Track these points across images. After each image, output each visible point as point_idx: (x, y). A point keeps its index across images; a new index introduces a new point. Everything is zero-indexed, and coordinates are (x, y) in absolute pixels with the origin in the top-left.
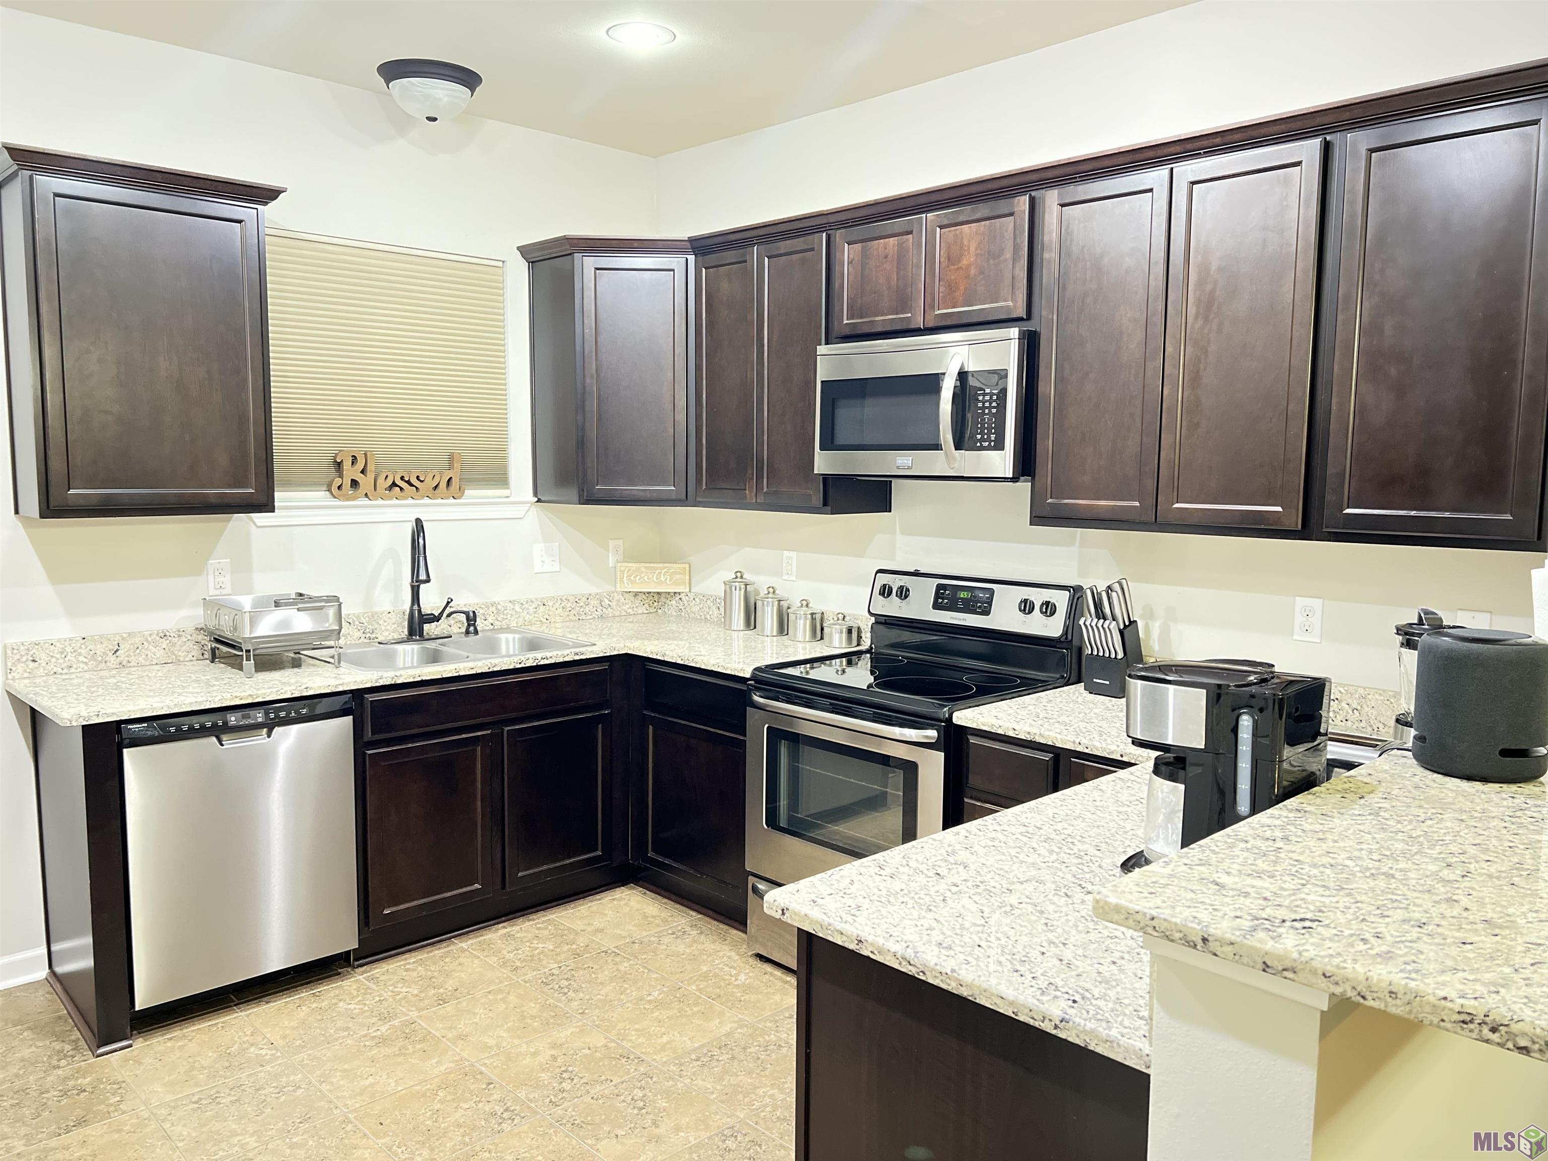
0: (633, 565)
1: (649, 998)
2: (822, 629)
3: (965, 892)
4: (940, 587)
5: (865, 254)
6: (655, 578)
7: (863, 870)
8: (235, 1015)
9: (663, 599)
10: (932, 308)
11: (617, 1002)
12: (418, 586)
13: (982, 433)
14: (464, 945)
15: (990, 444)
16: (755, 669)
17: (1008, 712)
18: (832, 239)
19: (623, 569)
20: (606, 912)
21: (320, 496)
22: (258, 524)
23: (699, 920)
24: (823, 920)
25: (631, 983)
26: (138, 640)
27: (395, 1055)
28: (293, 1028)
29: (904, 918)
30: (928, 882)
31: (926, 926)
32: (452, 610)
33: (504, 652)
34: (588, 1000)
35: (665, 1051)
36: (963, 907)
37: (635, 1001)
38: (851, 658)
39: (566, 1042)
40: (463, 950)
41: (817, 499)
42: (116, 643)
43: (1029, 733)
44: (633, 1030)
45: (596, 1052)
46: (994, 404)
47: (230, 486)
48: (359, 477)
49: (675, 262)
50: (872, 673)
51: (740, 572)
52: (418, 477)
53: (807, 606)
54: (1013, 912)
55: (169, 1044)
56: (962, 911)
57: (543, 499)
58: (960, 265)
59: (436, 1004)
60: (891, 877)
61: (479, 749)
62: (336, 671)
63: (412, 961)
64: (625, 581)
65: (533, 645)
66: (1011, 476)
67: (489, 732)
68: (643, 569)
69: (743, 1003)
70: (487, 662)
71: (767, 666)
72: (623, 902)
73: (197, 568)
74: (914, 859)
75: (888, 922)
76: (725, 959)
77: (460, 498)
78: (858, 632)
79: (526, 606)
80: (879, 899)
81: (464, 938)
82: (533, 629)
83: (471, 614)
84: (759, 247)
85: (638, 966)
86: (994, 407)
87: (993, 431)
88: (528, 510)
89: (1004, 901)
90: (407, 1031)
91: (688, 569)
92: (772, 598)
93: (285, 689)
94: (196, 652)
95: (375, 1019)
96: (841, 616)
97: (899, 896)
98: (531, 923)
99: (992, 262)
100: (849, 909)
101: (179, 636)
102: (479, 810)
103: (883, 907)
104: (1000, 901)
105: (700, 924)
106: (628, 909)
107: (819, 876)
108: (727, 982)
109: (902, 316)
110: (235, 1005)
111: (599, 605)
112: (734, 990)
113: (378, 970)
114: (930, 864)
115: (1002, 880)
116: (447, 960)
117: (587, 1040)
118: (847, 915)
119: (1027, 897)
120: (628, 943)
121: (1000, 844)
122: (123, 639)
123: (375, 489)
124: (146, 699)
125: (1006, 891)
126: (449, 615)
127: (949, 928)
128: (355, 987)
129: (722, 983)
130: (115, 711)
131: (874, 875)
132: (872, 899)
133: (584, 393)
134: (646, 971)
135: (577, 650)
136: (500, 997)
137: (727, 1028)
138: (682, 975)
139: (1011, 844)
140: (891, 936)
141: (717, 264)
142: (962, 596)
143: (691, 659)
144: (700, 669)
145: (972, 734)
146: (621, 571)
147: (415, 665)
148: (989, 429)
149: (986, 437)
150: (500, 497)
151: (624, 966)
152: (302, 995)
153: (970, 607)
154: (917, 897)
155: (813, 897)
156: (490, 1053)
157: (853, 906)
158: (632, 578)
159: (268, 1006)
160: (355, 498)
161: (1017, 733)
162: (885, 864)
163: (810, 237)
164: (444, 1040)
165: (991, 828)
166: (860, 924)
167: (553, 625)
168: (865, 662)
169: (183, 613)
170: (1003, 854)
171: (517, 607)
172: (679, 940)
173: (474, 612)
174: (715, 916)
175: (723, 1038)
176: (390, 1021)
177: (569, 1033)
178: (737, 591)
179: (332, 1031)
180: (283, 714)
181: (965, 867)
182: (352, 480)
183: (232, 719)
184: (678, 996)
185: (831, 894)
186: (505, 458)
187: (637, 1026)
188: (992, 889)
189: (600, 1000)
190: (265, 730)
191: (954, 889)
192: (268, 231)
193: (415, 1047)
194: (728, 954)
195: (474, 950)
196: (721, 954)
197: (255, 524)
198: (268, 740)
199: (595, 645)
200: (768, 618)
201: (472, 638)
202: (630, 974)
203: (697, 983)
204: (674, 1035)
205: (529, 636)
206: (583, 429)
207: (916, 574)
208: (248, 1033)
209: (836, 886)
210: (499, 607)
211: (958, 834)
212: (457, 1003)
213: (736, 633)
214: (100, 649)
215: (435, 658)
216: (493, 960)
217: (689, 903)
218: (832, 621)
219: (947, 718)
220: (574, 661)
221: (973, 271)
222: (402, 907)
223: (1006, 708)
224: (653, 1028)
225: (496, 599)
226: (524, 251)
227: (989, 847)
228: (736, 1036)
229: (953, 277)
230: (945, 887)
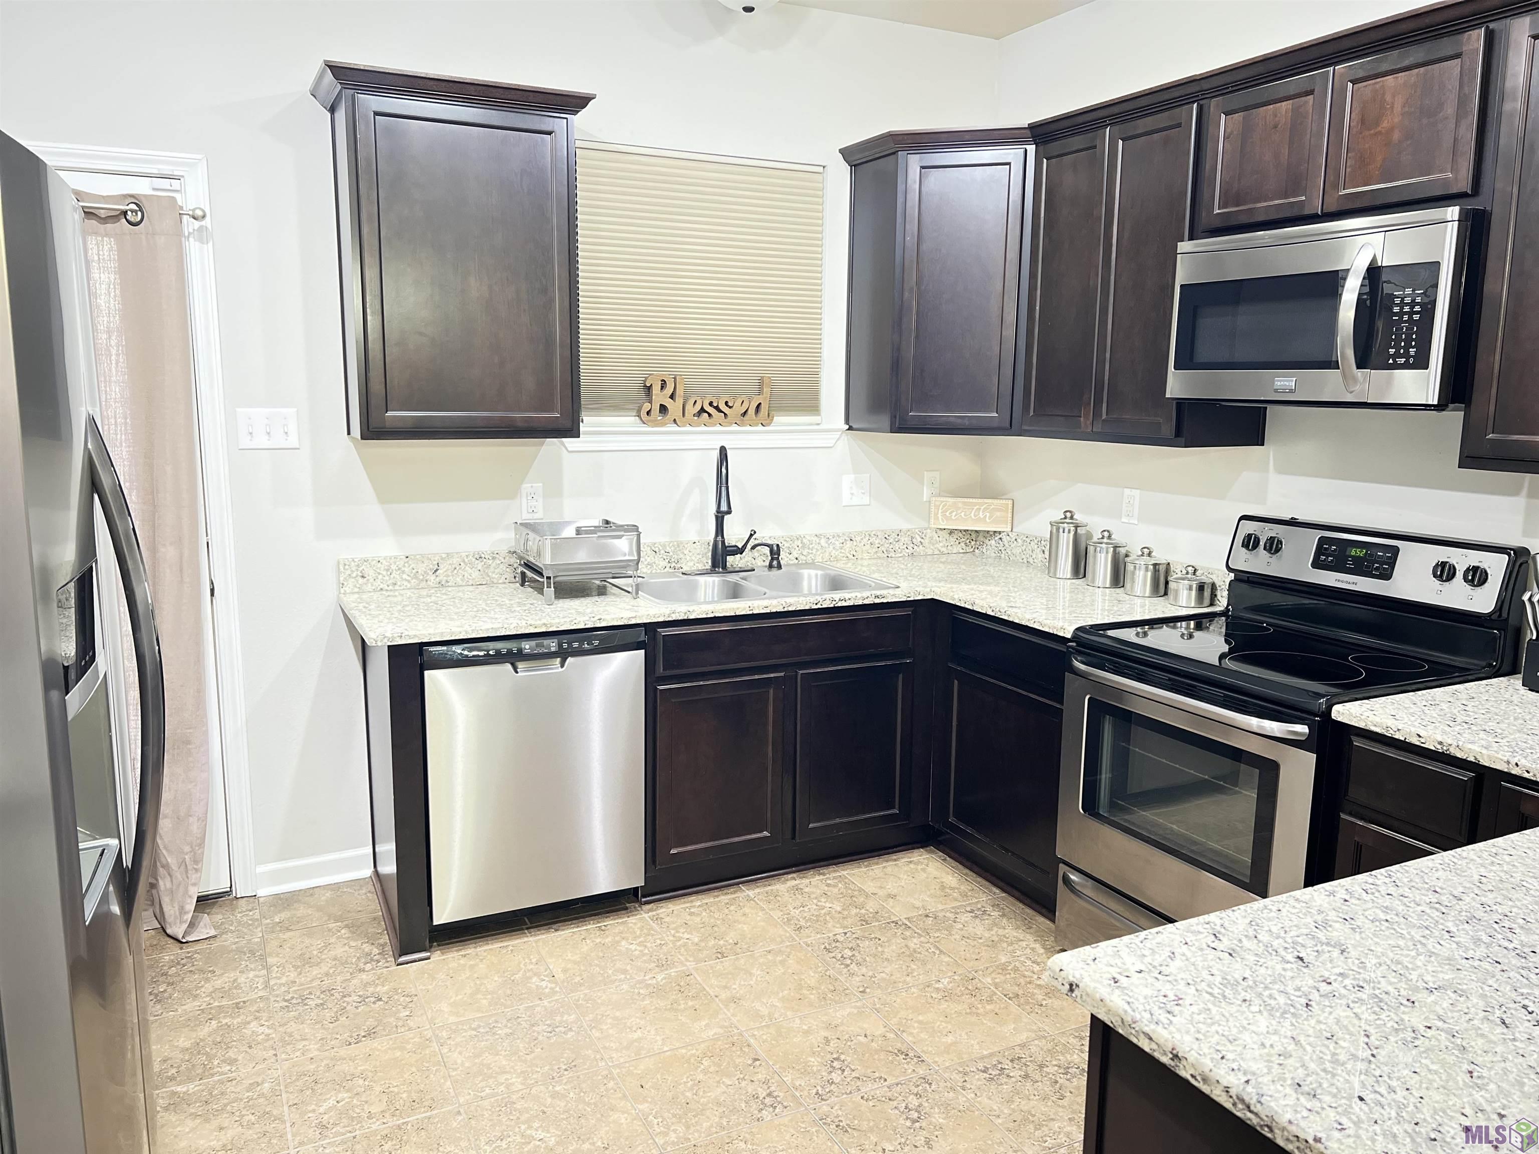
0: (949, 499)
1: (937, 986)
2: (1167, 583)
3: (1341, 997)
4: (1322, 540)
5: (1247, 130)
6: (972, 515)
7: (1190, 938)
8: (526, 939)
9: (981, 538)
10: (1336, 187)
11: (901, 984)
12: (723, 518)
13: (1397, 347)
14: (751, 893)
15: (1407, 361)
16: (1078, 629)
17: (1412, 711)
18: (1205, 109)
19: (938, 503)
20: (901, 876)
21: (628, 421)
22: (570, 449)
23: (1003, 899)
24: (1126, 1012)
25: (919, 964)
26: (456, 560)
27: (666, 1010)
28: (575, 963)
29: (1244, 1028)
30: (1284, 969)
31: (1278, 1048)
32: (757, 542)
33: (806, 591)
34: (871, 977)
35: (948, 1053)
36: (1338, 1021)
37: (921, 987)
38: (1201, 621)
39: (842, 1023)
40: (749, 899)
41: (1168, 429)
42: (436, 563)
43: (1441, 743)
44: (916, 1022)
45: (872, 1041)
46: (1417, 308)
47: (536, 410)
48: (668, 403)
49: (1012, 154)
50: (1226, 641)
51: (1070, 512)
52: (726, 403)
53: (1149, 555)
54: (1417, 1043)
55: (462, 962)
56: (1335, 1028)
57: (854, 426)
58: (1379, 129)
59: (714, 957)
60: (1230, 954)
61: (771, 691)
62: (634, 602)
63: (699, 903)
64: (940, 518)
65: (836, 583)
66: (1436, 402)
67: (782, 674)
68: (960, 505)
69: (1043, 1009)
70: (782, 601)
71: (1092, 626)
72: (919, 867)
73: (513, 493)
74: (1266, 928)
75: (1221, 1032)
76: (1028, 951)
77: (769, 424)
78: (1212, 589)
79: (833, 540)
80: (1210, 990)
81: (752, 885)
82: (838, 565)
83: (775, 548)
84: (1114, 127)
85: (929, 945)
86: (1417, 313)
87: (1413, 343)
88: (838, 439)
89: (1402, 1020)
90: (682, 984)
91: (1010, 506)
92: (1107, 543)
93: (579, 619)
94: (510, 576)
95: (653, 965)
96: (1190, 569)
97: (1240, 988)
98: (821, 877)
99: (1425, 121)
100: (1164, 1000)
101: (494, 558)
102: (770, 754)
103: (1214, 1005)
104: (1397, 1019)
105: (1003, 904)
106: (925, 875)
107: (1126, 939)
108: (1028, 979)
109: (1292, 200)
110: (527, 929)
111: (909, 542)
112: (1035, 991)
113: (664, 910)
114: (1290, 941)
115: (1400, 981)
116: (732, 908)
117: (865, 1026)
118: (1161, 1011)
119: (1440, 1018)
120: (920, 915)
121: (1396, 919)
122: (442, 559)
123: (684, 415)
124: (449, 622)
125: (1405, 1002)
126: (753, 548)
127: (1315, 1057)
128: (639, 925)
129: (1022, 981)
130: (418, 633)
131: (1205, 946)
132: (1199, 988)
133: (902, 306)
134: (938, 952)
135: (878, 593)
136: (779, 958)
137: (1023, 1037)
138: (976, 963)
139: (1414, 920)
140: (1223, 1058)
141: (1062, 152)
142: (1353, 553)
143: (1003, 611)
144: (1012, 622)
145: (1358, 735)
146: (935, 505)
147: (716, 599)
148: (1408, 341)
149: (1402, 351)
150: (811, 424)
151: (914, 943)
152: (589, 927)
153: (1361, 568)
154: (1267, 993)
155: (1114, 972)
156: (761, 1023)
157: (1172, 997)
158: (947, 514)
159: (557, 934)
160: (663, 424)
161: (1423, 740)
162: (1223, 930)
163: (1177, 110)
164: (717, 1000)
165: (1383, 889)
166: (1179, 1030)
167: (859, 562)
168: (1219, 627)
169: (500, 535)
170: (1402, 936)
171: (823, 542)
172: (977, 921)
173: (778, 545)
174: (1022, 897)
175: (1017, 1048)
176: (667, 969)
177: (846, 1013)
178: (1066, 534)
179: (610, 972)
180: (576, 645)
181: (1343, 951)
182: (661, 405)
183: (527, 646)
184: (970, 987)
185: (1140, 972)
186: (817, 382)
187: (920, 1018)
188: (1384, 996)
189: (884, 979)
190: (559, 659)
191: (1324, 987)
192: (578, 144)
193: (687, 1004)
194: (1033, 946)
195: (761, 900)
196: (1024, 944)
197: (566, 449)
198: (560, 670)
199: (898, 587)
200: (1101, 566)
201: (775, 572)
202: (920, 953)
203: (993, 975)
204: (960, 1036)
205: (832, 573)
206: (899, 349)
207: (1293, 523)
208: (534, 961)
209: (1148, 959)
210: (804, 540)
211: (1332, 894)
212: (735, 960)
213: (1062, 581)
214: (421, 568)
215: (735, 593)
216: (777, 914)
217: (993, 879)
218: (1179, 575)
219: (1323, 712)
220: (874, 604)
221: (1396, 136)
222: (689, 848)
223: (1408, 703)
224: (938, 1023)
225: (802, 533)
226: (846, 153)
227: (1380, 921)
228: (1034, 1049)
229: (1367, 146)
230: (1311, 982)
